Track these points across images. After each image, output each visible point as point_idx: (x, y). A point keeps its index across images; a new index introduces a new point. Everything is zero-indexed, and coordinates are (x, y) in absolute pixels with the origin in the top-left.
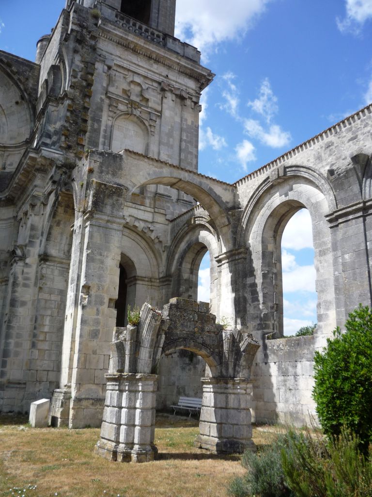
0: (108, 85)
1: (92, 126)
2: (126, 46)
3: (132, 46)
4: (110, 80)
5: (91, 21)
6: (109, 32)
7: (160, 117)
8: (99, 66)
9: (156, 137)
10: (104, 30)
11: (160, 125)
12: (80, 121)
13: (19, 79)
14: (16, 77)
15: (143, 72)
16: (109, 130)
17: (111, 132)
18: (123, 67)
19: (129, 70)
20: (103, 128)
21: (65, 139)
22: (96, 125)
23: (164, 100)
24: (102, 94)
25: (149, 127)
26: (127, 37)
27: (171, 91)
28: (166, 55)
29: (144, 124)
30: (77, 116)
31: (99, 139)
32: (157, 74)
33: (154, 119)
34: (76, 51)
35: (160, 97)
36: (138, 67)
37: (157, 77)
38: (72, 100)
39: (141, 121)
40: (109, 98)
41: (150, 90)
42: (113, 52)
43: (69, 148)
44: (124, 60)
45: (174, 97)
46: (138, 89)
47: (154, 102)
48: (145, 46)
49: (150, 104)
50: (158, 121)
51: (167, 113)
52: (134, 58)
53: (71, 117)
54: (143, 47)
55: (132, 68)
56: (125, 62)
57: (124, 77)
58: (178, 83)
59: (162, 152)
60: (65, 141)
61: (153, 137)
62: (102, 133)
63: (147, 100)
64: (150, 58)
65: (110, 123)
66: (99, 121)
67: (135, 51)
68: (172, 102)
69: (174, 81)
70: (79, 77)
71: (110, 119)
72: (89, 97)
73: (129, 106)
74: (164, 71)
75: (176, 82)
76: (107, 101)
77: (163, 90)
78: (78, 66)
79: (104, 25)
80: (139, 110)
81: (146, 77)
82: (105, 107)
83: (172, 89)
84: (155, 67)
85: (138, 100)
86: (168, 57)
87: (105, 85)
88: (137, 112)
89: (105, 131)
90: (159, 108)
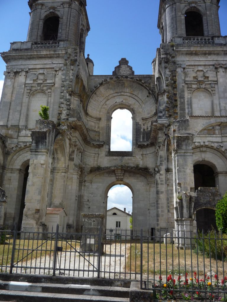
0: (185, 78)
1: (180, 101)
2: (191, 54)
3: (194, 52)
4: (186, 74)
5: (171, 49)
6: (180, 51)
7: (217, 84)
8: (179, 70)
9: (217, 95)
10: (177, 51)
11: (218, 88)
12: (173, 101)
13: (146, 85)
14: (144, 85)
15: (203, 63)
16: (189, 100)
17: (191, 101)
18: (191, 65)
19: (195, 65)
20: (186, 100)
21: (168, 112)
22: (182, 100)
23: (218, 73)
24: (183, 83)
25: (211, 92)
26: (190, 49)
27: (221, 67)
28: (214, 49)
29: (208, 91)
30: (172, 99)
31: (185, 106)
32: (211, 61)
33: (213, 86)
34: (166, 68)
35: (215, 73)
36: (199, 62)
37: (211, 63)
38: (168, 92)
39: (206, 90)
40: (187, 84)
41: (209, 72)
42: (185, 59)
43: (170, 116)
44: (191, 61)
45: (224, 70)
46: (202, 73)
47: (212, 77)
48: (201, 49)
49: (210, 79)
50: (216, 86)
51: (221, 80)
52: (197, 58)
53: (169, 100)
54: (200, 51)
55: (196, 64)
56: (192, 62)
57: (193, 70)
58: (225, 61)
59: (221, 103)
60: (168, 113)
61: (215, 96)
62: (186, 103)
63: (208, 77)
64: (205, 54)
65: (189, 96)
66: (183, 98)
67: (196, 54)
68: (223, 73)
69: (222, 61)
70: (169, 79)
71: (189, 94)
72: (176, 88)
73: (198, 84)
74: (215, 58)
75: (223, 61)
76: (186, 86)
77: (216, 68)
78: (168, 74)
79: (177, 48)
80: (204, 84)
81: (205, 65)
82: (186, 89)
83: (222, 65)
84: (210, 58)
85: (202, 79)
86: (216, 49)
87: (183, 78)
88: (203, 86)
89: (188, 101)
90: (215, 79)
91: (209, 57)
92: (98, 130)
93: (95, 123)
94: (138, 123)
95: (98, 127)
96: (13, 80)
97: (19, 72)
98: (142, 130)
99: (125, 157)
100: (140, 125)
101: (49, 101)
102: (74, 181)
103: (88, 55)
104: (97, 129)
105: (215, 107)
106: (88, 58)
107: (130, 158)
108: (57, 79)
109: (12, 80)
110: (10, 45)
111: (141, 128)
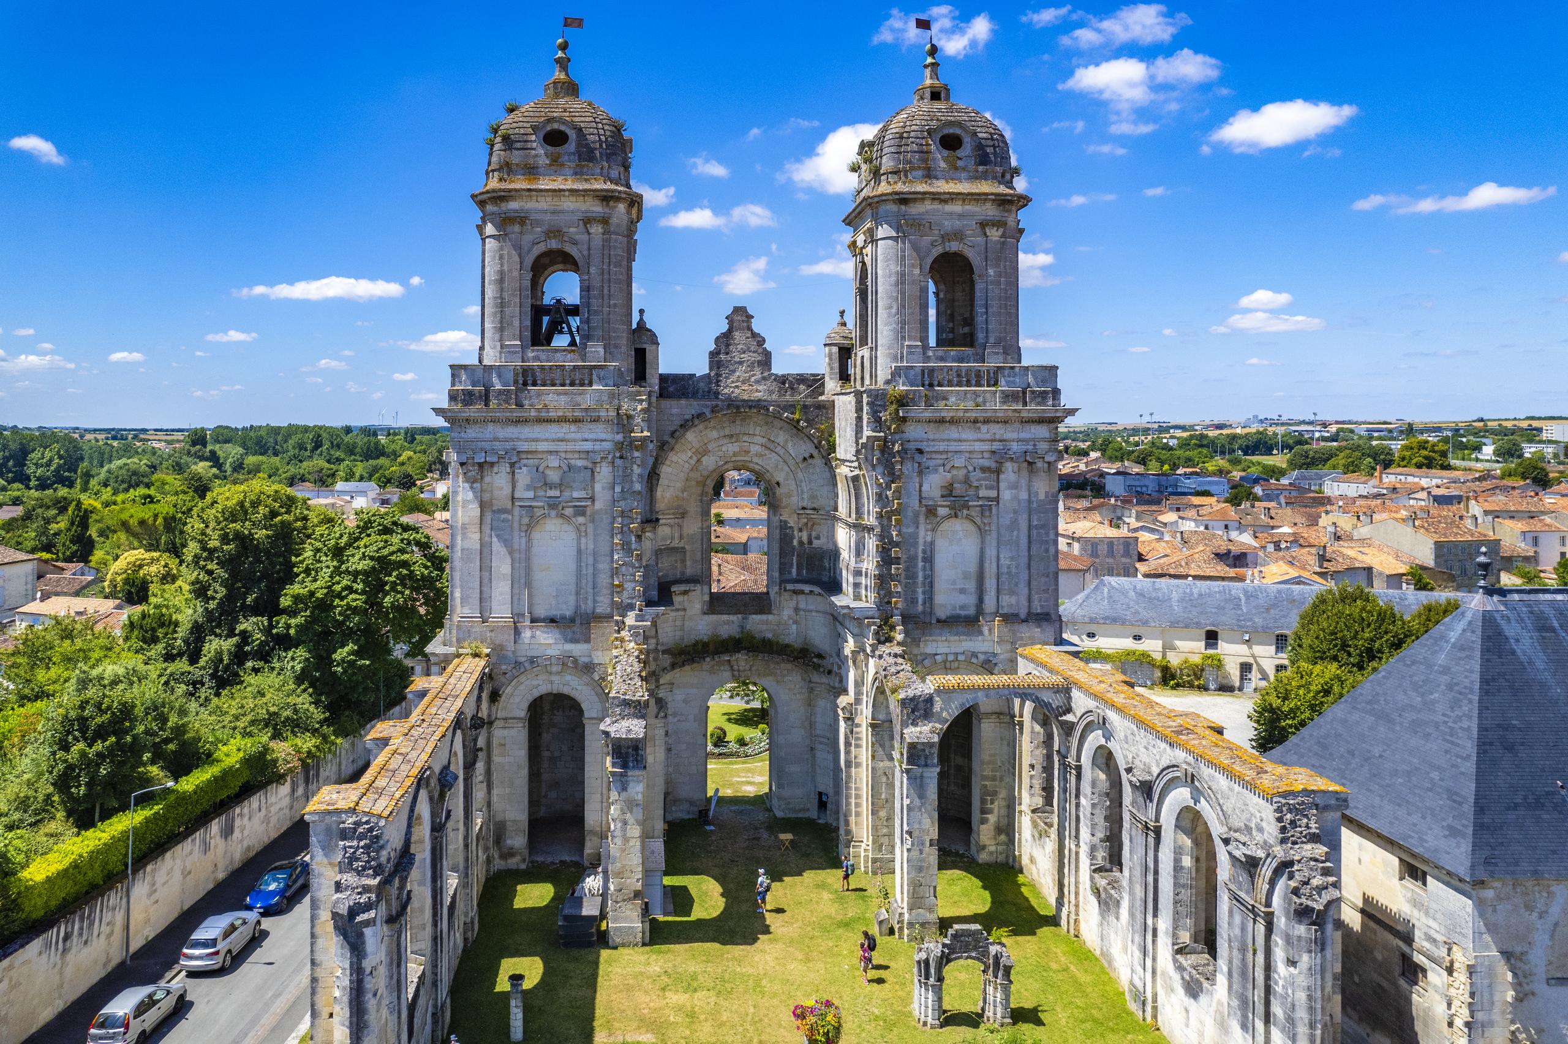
2: (941, 420)
3: (949, 418)
4: (924, 477)
6: (914, 417)
7: (997, 506)
8: (908, 467)
9: (994, 535)
10: (907, 418)
11: (998, 516)
13: (810, 434)
15: (968, 446)
16: (928, 549)
17: (932, 551)
18: (940, 451)
19: (948, 452)
20: (921, 549)
22: (913, 550)
23: (1002, 476)
24: (915, 504)
25: (982, 525)
26: (938, 414)
27: (1011, 459)
28: (997, 415)
29: (974, 522)
30: (887, 553)
31: (916, 565)
32: (989, 440)
33: (988, 512)
35: (993, 476)
36: (960, 442)
37: (988, 446)
39: (969, 520)
40: (926, 505)
41: (979, 472)
42: (924, 436)
44: (941, 440)
45: (1016, 467)
46: (962, 474)
47: (987, 488)
48: (966, 414)
49: (980, 493)
50: (994, 512)
51: (1006, 496)
52: (953, 432)
53: (882, 557)
54: (962, 417)
55: (952, 449)
56: (942, 443)
57: (942, 465)
58: (1022, 440)
59: (1001, 556)
60: (879, 591)
61: (990, 539)
62: (920, 555)
63: (976, 487)
64: (975, 422)
65: (929, 539)
66: (915, 542)
67: (954, 421)
68: (1012, 475)
69: (1013, 441)
71: (929, 532)
73: (952, 506)
74: (997, 430)
75: (1018, 441)
76: (923, 512)
77: (998, 462)
79: (907, 412)
80: (966, 507)
81: (972, 452)
82: (922, 521)
83: (1012, 456)
84: (985, 432)
85: (963, 493)
86: (1002, 415)
87: (917, 490)
88: (963, 513)
89: (924, 552)
90: (993, 494)
91: (984, 428)
92: (681, 545)
93: (672, 526)
94: (786, 522)
95: (681, 538)
96: (477, 485)
97: (492, 464)
98: (795, 542)
99: (754, 616)
100: (791, 527)
101: (583, 547)
102: (657, 742)
103: (642, 312)
104: (676, 543)
105: (987, 565)
106: (641, 323)
107: (764, 617)
108: (598, 487)
109: (475, 485)
110: (449, 371)
111: (792, 537)
